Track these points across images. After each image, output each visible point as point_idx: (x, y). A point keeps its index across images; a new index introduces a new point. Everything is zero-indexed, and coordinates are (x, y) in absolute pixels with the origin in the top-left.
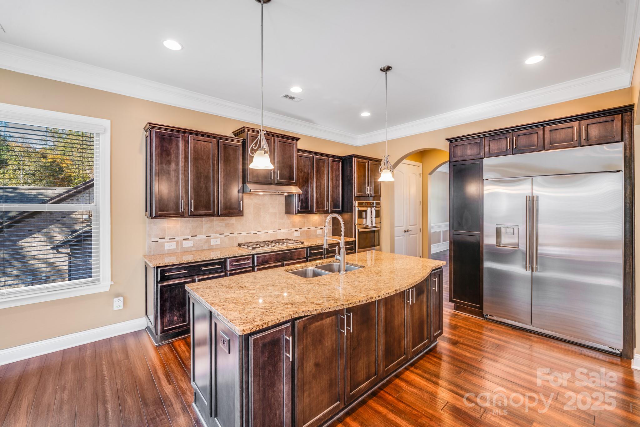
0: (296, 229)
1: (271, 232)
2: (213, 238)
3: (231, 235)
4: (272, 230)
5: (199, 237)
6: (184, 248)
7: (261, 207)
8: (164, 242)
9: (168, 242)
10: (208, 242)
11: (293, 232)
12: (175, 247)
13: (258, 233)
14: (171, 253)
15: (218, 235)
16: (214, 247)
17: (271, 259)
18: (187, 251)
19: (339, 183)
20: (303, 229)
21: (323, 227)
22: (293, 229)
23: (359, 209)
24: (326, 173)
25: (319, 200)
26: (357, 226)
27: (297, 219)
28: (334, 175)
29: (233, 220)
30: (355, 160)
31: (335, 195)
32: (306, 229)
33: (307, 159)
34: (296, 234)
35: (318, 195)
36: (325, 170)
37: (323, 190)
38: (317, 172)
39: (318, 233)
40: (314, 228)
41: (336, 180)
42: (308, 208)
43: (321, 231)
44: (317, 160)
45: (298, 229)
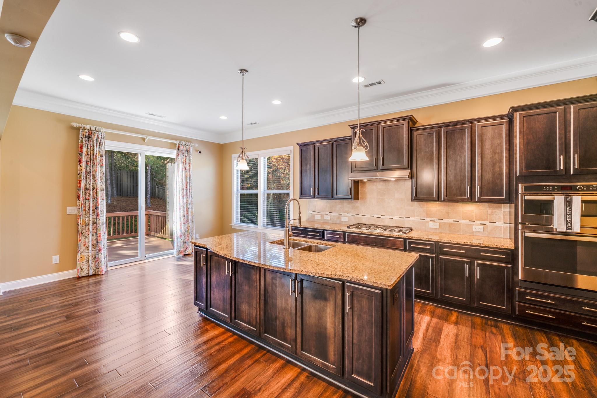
0: (433, 219)
1: (396, 218)
2: (343, 216)
3: (356, 216)
4: (398, 217)
5: (334, 214)
6: (325, 220)
7: (385, 192)
8: (315, 214)
9: (317, 214)
10: (339, 218)
11: (428, 222)
12: (320, 218)
13: (382, 217)
14: (318, 222)
15: (346, 214)
16: (344, 223)
17: (360, 240)
18: (327, 223)
19: (502, 156)
20: (445, 221)
21: (487, 223)
22: (428, 219)
23: (527, 197)
24: (467, 146)
25: (452, 184)
26: (520, 227)
27: (435, 207)
28: (488, 146)
29: (358, 203)
30: (517, 116)
31: (488, 176)
32: (451, 221)
33: (431, 135)
34: (431, 225)
35: (451, 178)
36: (463, 144)
37: (461, 171)
38: (448, 147)
39: (474, 230)
40: (467, 222)
41: (494, 153)
42: (432, 195)
43: (482, 227)
44: (447, 133)
45: (436, 219)
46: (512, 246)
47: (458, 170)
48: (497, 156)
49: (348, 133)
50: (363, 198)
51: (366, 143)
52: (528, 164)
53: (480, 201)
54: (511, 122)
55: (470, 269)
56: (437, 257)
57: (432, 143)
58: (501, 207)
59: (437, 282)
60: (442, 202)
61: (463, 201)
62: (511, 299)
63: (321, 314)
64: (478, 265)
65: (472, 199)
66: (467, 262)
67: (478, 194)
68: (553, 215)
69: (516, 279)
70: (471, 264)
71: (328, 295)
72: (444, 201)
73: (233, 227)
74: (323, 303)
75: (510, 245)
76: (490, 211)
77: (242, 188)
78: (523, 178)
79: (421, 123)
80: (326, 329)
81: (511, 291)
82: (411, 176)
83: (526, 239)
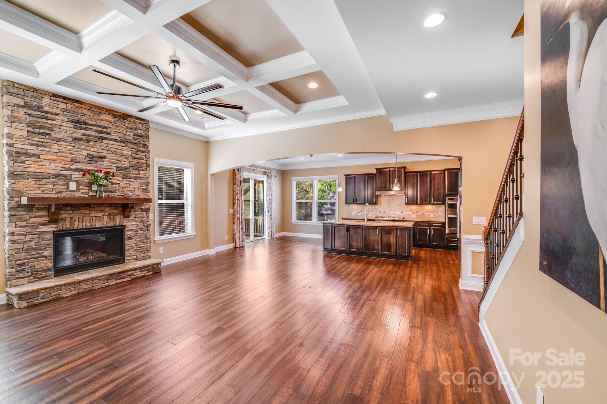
0: (413, 213)
2: (369, 213)
3: (376, 213)
5: (363, 212)
9: (353, 213)
12: (355, 215)
13: (389, 213)
19: (441, 186)
20: (419, 213)
21: (436, 213)
22: (411, 213)
23: (449, 203)
24: (428, 181)
25: (422, 197)
26: (447, 213)
27: (414, 207)
28: (436, 182)
29: (377, 206)
30: (446, 172)
31: (436, 194)
32: (421, 213)
33: (414, 176)
34: (413, 215)
35: (422, 194)
36: (427, 180)
37: (426, 192)
38: (421, 182)
39: (431, 217)
40: (428, 213)
41: (438, 185)
42: (414, 201)
43: (434, 215)
44: (420, 175)
45: (415, 213)
46: (444, 221)
47: (425, 191)
48: (439, 186)
49: (375, 171)
50: (379, 204)
51: (399, 184)
52: (449, 190)
53: (433, 204)
54: (444, 173)
55: (429, 231)
56: (417, 228)
57: (414, 179)
58: (441, 207)
59: (417, 238)
60: (418, 205)
61: (427, 204)
62: (444, 241)
63: (389, 239)
64: (432, 229)
65: (430, 203)
66: (428, 228)
67: (432, 202)
68: (457, 208)
69: (445, 233)
70: (430, 229)
71: (391, 232)
72: (419, 204)
73: (292, 223)
74: (389, 235)
75: (443, 220)
76: (437, 209)
77: (298, 199)
78: (448, 195)
79: (409, 169)
80: (391, 243)
81: (444, 237)
82: (405, 194)
83: (449, 218)
